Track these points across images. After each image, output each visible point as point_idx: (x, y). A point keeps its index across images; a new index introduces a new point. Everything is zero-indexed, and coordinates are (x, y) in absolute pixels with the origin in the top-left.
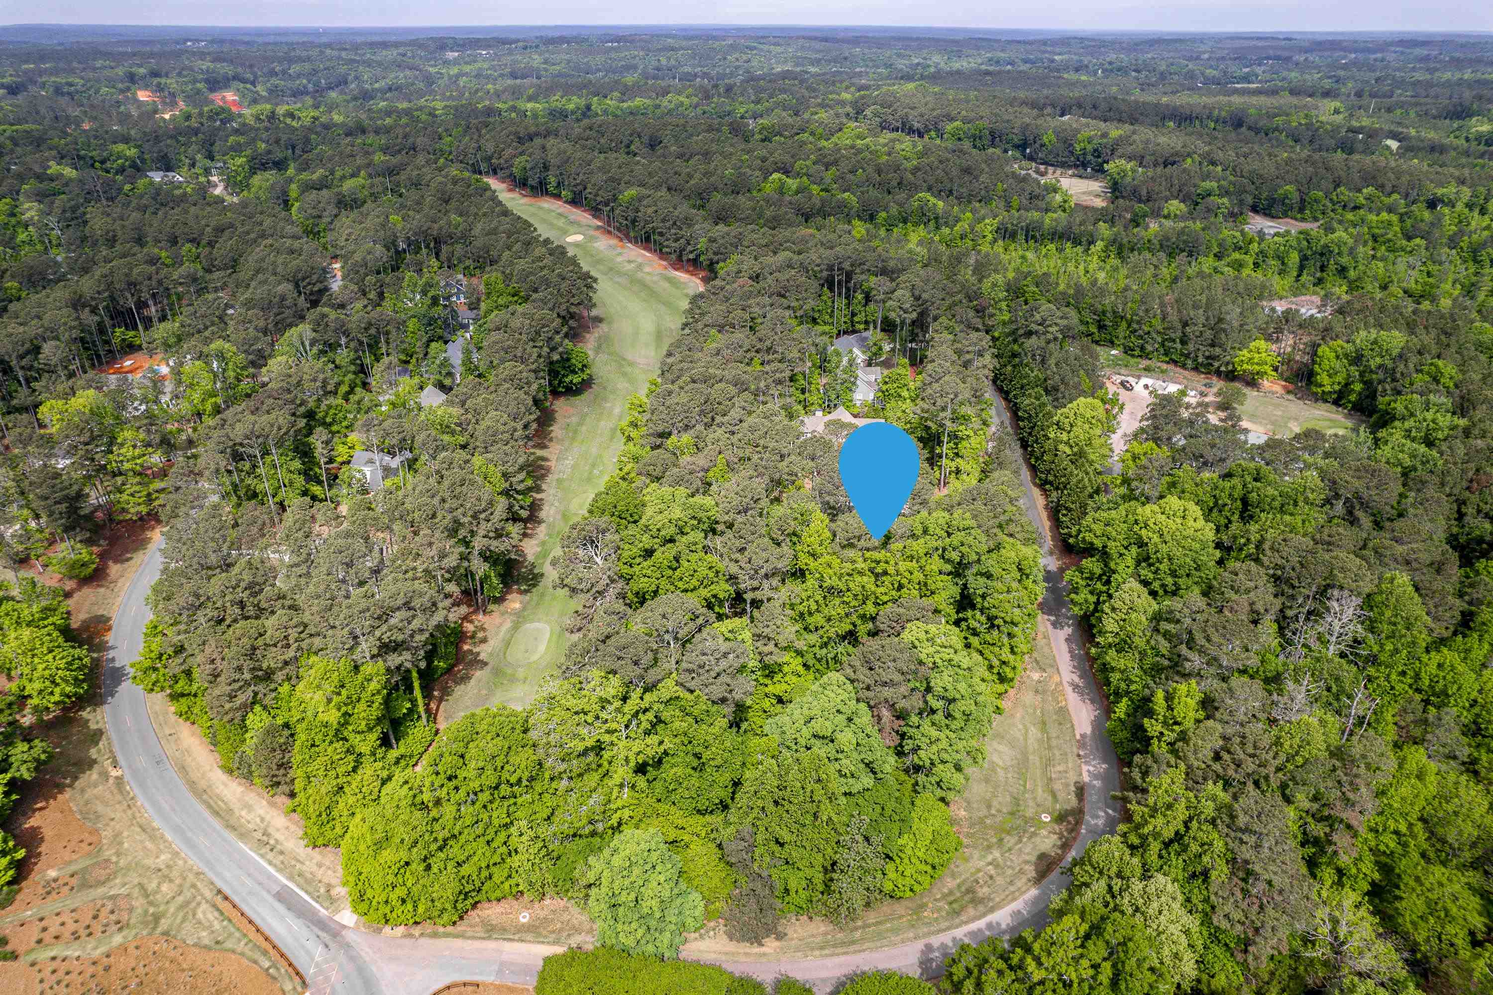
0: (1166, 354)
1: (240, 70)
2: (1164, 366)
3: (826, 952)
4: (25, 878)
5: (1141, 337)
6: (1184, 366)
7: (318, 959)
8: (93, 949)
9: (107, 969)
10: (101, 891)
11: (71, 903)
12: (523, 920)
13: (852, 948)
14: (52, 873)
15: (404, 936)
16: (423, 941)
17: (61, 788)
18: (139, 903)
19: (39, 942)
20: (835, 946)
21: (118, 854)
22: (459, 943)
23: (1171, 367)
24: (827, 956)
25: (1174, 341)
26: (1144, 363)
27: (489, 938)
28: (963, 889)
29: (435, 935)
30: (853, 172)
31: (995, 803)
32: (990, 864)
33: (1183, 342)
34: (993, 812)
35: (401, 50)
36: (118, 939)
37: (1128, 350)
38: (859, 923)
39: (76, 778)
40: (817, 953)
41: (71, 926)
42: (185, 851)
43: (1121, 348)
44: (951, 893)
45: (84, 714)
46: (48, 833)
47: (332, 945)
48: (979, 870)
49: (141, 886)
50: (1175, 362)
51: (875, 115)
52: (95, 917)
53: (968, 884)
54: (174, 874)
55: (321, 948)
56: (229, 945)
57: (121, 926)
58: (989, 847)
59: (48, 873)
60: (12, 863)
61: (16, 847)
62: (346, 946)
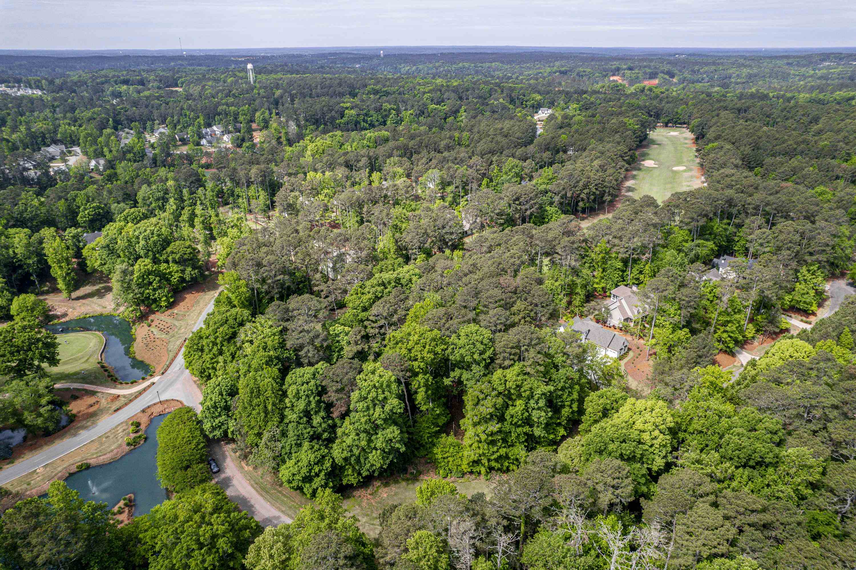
4: (171, 309)
7: (174, 370)
8: (158, 335)
9: (154, 341)
10: (175, 322)
11: (169, 321)
13: (262, 492)
17: (203, 291)
18: (176, 330)
19: (156, 326)
21: (188, 315)
22: (199, 394)
36: (163, 336)
41: (162, 327)
42: (197, 325)
46: (186, 300)
47: (181, 370)
49: (181, 326)
52: (168, 327)
54: (188, 328)
55: (178, 368)
57: (168, 333)
58: (367, 515)
59: (175, 311)
60: (167, 300)
61: (171, 297)
62: (182, 373)
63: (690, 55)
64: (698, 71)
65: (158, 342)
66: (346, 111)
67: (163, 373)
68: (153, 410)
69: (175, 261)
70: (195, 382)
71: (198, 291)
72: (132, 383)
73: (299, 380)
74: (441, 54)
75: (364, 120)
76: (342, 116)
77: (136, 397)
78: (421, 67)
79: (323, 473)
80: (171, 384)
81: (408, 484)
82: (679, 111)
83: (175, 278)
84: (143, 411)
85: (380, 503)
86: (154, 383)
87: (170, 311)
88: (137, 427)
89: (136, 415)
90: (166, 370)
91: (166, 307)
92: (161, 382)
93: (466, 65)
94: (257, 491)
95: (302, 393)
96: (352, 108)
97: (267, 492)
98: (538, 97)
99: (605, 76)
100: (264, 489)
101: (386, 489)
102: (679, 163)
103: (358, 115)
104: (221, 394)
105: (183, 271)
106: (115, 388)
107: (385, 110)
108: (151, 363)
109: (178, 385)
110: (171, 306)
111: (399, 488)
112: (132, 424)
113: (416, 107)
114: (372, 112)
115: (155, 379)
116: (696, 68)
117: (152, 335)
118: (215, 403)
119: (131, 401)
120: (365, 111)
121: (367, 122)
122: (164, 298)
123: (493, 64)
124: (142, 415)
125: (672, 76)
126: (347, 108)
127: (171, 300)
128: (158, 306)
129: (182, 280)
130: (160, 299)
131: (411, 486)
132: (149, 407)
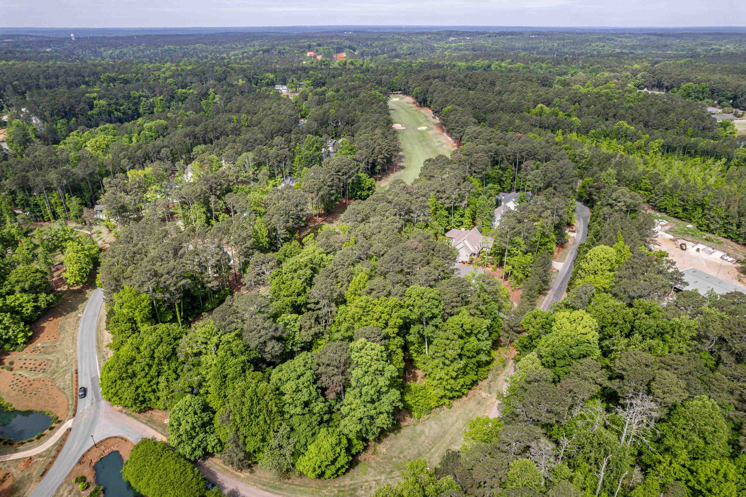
0: (725, 232)
1: (353, 44)
2: (723, 240)
3: (265, 488)
4: (31, 343)
5: (708, 219)
6: (737, 242)
7: (86, 407)
8: (31, 376)
9: (31, 385)
10: (47, 356)
11: (37, 357)
12: (165, 422)
13: (276, 491)
14: (39, 345)
15: (119, 411)
16: (124, 415)
17: (61, 315)
18: (54, 365)
19: (21, 367)
20: (271, 487)
21: (60, 345)
22: (135, 421)
23: (729, 241)
24: (263, 489)
25: (732, 224)
26: (708, 235)
27: (146, 424)
28: (352, 487)
29: (129, 415)
30: (588, 107)
31: (406, 453)
32: (376, 481)
33: (738, 226)
34: (401, 456)
35: (429, 36)
36: (40, 376)
37: (699, 226)
38: (290, 481)
39: (68, 313)
40: (260, 486)
41: (32, 366)
42: (78, 352)
43: (696, 224)
44: (344, 486)
45: (87, 291)
46: (46, 330)
47: (94, 404)
48: (367, 481)
49: (58, 359)
50: (732, 239)
51: (643, 77)
52: (40, 365)
53: (356, 486)
54: (70, 358)
55: (90, 404)
56: (65, 391)
57: (44, 371)
58: (383, 472)
59: (38, 344)
60: (25, 336)
61: (29, 331)
62: (98, 407)
63: (355, 32)
64: (371, 45)
65: (36, 385)
66: (95, 102)
67: (74, 415)
68: (89, 457)
69: (23, 290)
70: (121, 411)
71: (55, 317)
72: (38, 438)
73: (294, 375)
74: (137, 36)
75: (116, 110)
76: (91, 107)
77: (58, 451)
78: (125, 50)
79: (343, 451)
80: (93, 422)
81: (396, 434)
82: (394, 81)
83: (28, 309)
84: (80, 462)
85: (385, 458)
86: (70, 429)
87: (31, 347)
88: (84, 481)
89: (73, 470)
90: (75, 411)
91: (24, 343)
92: (78, 426)
93: (172, 47)
94: (270, 492)
95: (301, 386)
96: (100, 98)
97: (279, 489)
98: (271, 76)
99: (303, 52)
100: (275, 488)
101: (382, 445)
102: (420, 124)
103: (109, 105)
104: (195, 413)
105: (36, 300)
106: (16, 451)
107: (134, 98)
108: (44, 410)
109: (102, 421)
110: (29, 340)
111: (391, 439)
112: (77, 481)
113: (166, 93)
114: (121, 101)
115: (69, 424)
116: (369, 43)
117: (23, 379)
118: (193, 424)
119: (55, 457)
120: (114, 100)
121: (119, 111)
122: (21, 334)
123: (197, 45)
124: (80, 467)
125: (355, 50)
126: (94, 99)
127: (30, 334)
128: (12, 345)
129: (36, 308)
130: (16, 336)
131: (399, 435)
132: (83, 456)
